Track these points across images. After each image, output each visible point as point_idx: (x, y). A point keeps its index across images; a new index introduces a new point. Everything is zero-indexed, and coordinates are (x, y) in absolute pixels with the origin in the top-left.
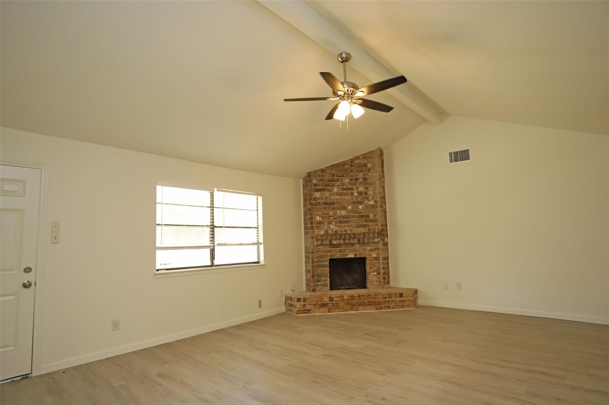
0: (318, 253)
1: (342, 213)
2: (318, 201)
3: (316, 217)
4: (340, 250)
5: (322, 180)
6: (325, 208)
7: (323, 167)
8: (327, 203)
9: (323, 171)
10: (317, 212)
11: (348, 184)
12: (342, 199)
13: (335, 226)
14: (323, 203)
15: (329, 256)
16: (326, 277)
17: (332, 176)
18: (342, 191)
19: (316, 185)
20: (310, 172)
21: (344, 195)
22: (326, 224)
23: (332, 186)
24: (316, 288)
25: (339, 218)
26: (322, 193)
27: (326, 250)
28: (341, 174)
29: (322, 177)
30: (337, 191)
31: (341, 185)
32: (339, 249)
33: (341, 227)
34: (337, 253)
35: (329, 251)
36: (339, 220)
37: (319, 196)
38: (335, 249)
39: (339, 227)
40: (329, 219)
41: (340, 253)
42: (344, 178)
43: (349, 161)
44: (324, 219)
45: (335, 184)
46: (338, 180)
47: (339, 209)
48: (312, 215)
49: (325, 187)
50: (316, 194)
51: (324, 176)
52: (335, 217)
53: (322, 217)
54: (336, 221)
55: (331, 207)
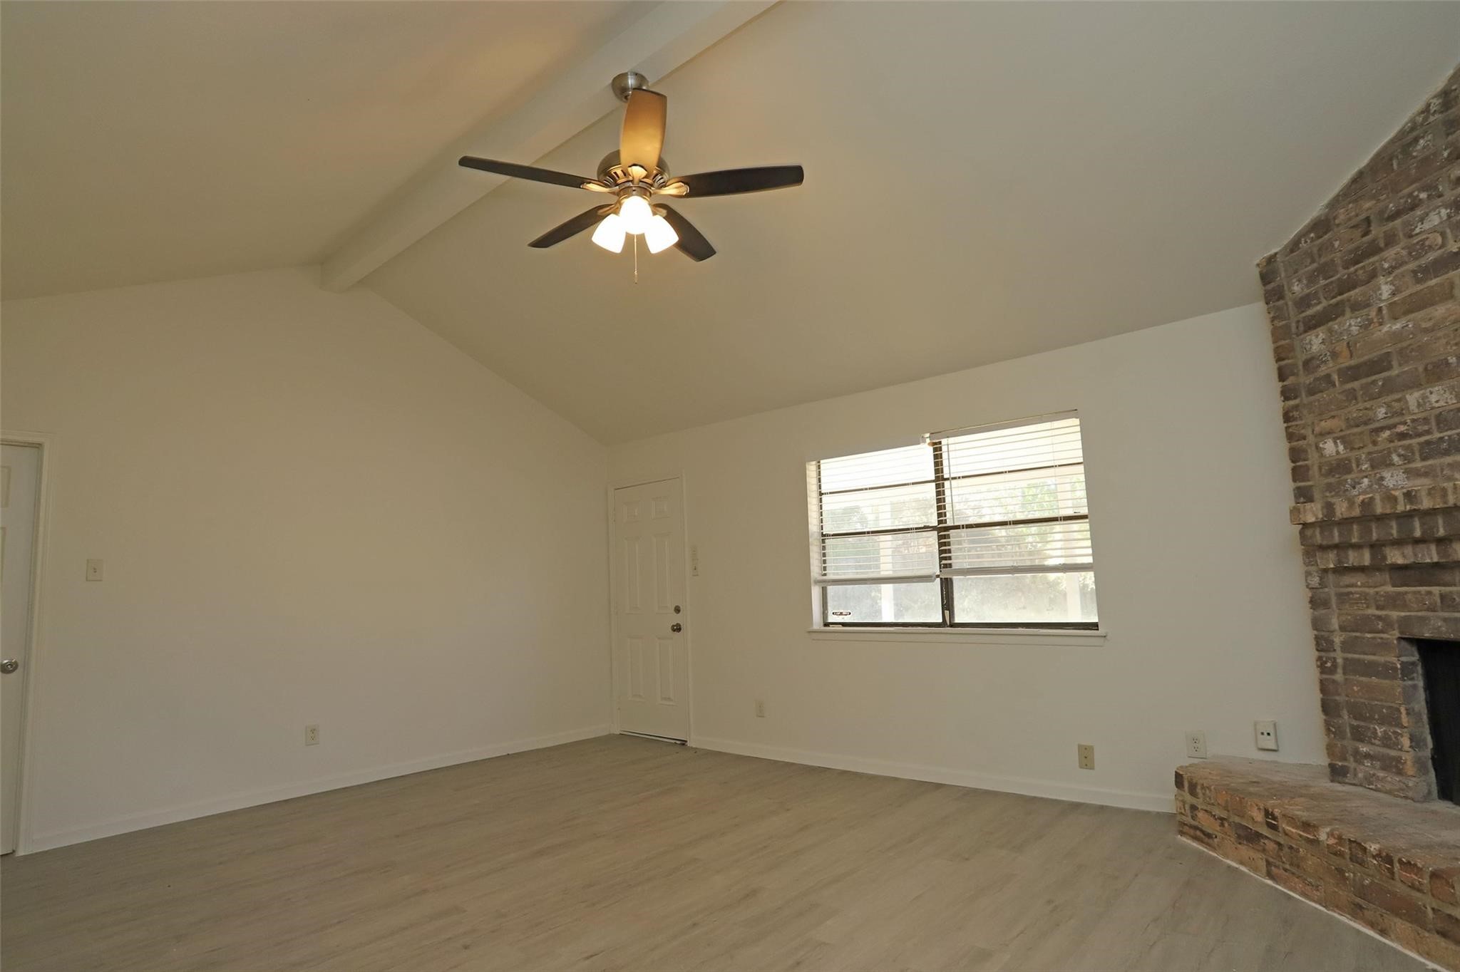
0: (1347, 606)
1: (1433, 398)
2: (1323, 370)
3: (1321, 445)
4: (1442, 597)
5: (1325, 270)
6: (1352, 395)
7: (1316, 210)
8: (1357, 367)
9: (1321, 226)
10: (1321, 420)
11: (1443, 235)
12: (1424, 325)
13: (1406, 472)
14: (1341, 372)
15: (1396, 626)
16: (1392, 725)
17: (1358, 233)
18: (1419, 287)
19: (1304, 302)
20: (1271, 260)
21: (1433, 304)
22: (1364, 468)
23: (1368, 282)
24: (1351, 764)
25: (1421, 428)
26: (1330, 331)
27: (1377, 593)
28: (1402, 201)
29: (1320, 256)
30: (1393, 294)
31: (1410, 253)
32: (1436, 590)
33: (1435, 476)
34: (1428, 610)
35: (1394, 601)
36: (1423, 439)
37: (1323, 347)
38: (1419, 592)
39: (1426, 474)
40: (1375, 443)
41: (1446, 615)
42: (1419, 212)
43: (1433, 109)
44: (1352, 449)
45: (1377, 264)
46: (1390, 240)
47: (1415, 385)
48: (1304, 438)
49: (1339, 298)
50: (1311, 340)
51: (1327, 247)
52: (1402, 428)
53: (1344, 440)
54: (1409, 448)
55: (1374, 382)
